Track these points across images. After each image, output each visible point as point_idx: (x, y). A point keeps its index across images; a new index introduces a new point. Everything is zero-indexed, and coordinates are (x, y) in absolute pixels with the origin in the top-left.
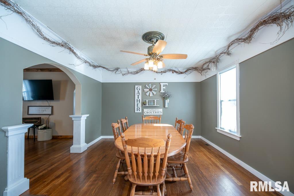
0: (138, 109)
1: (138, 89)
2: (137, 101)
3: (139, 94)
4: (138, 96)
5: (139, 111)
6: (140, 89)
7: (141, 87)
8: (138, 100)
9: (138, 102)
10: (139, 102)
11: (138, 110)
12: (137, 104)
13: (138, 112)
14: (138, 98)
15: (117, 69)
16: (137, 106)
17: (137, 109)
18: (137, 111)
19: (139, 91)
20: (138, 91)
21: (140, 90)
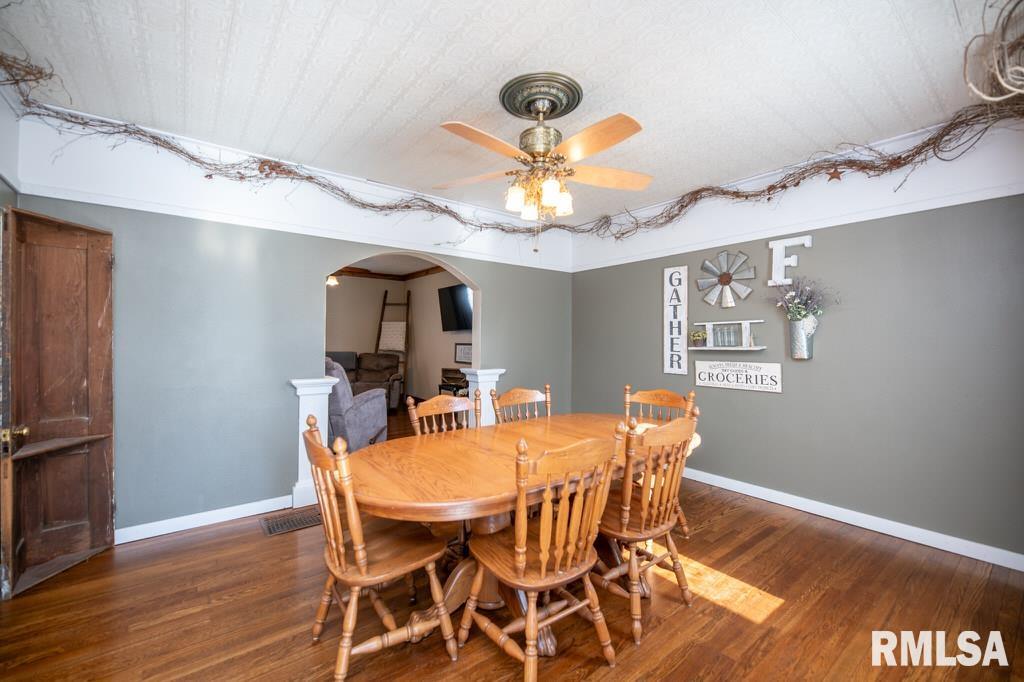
0: (676, 358)
1: (676, 282)
2: (672, 328)
3: (679, 301)
4: (675, 307)
5: (679, 367)
6: (680, 280)
7: (684, 270)
8: (675, 324)
9: (675, 331)
10: (680, 333)
11: (675, 364)
12: (672, 339)
13: (675, 370)
14: (675, 317)
15: (606, 221)
16: (672, 347)
17: (672, 361)
18: (672, 366)
19: (678, 288)
20: (676, 291)
21: (680, 283)
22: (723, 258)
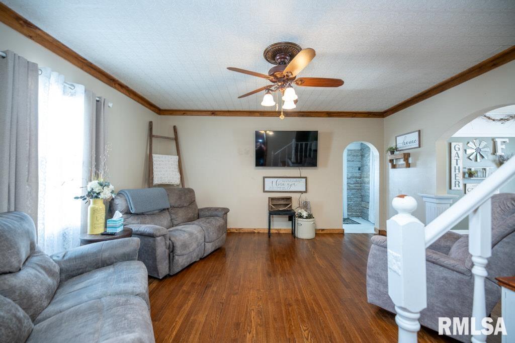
0: (457, 183)
1: (457, 149)
2: (455, 169)
3: (459, 157)
4: (457, 160)
5: (459, 187)
6: (459, 149)
7: (461, 145)
8: (457, 168)
9: (457, 171)
10: (459, 172)
11: (457, 186)
12: (455, 174)
13: (457, 188)
14: (457, 164)
16: (455, 178)
17: (455, 184)
18: (455, 186)
19: (458, 152)
20: (457, 153)
21: (459, 150)
22: (477, 142)
